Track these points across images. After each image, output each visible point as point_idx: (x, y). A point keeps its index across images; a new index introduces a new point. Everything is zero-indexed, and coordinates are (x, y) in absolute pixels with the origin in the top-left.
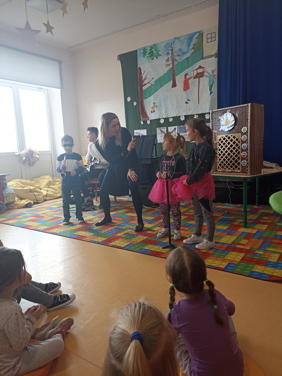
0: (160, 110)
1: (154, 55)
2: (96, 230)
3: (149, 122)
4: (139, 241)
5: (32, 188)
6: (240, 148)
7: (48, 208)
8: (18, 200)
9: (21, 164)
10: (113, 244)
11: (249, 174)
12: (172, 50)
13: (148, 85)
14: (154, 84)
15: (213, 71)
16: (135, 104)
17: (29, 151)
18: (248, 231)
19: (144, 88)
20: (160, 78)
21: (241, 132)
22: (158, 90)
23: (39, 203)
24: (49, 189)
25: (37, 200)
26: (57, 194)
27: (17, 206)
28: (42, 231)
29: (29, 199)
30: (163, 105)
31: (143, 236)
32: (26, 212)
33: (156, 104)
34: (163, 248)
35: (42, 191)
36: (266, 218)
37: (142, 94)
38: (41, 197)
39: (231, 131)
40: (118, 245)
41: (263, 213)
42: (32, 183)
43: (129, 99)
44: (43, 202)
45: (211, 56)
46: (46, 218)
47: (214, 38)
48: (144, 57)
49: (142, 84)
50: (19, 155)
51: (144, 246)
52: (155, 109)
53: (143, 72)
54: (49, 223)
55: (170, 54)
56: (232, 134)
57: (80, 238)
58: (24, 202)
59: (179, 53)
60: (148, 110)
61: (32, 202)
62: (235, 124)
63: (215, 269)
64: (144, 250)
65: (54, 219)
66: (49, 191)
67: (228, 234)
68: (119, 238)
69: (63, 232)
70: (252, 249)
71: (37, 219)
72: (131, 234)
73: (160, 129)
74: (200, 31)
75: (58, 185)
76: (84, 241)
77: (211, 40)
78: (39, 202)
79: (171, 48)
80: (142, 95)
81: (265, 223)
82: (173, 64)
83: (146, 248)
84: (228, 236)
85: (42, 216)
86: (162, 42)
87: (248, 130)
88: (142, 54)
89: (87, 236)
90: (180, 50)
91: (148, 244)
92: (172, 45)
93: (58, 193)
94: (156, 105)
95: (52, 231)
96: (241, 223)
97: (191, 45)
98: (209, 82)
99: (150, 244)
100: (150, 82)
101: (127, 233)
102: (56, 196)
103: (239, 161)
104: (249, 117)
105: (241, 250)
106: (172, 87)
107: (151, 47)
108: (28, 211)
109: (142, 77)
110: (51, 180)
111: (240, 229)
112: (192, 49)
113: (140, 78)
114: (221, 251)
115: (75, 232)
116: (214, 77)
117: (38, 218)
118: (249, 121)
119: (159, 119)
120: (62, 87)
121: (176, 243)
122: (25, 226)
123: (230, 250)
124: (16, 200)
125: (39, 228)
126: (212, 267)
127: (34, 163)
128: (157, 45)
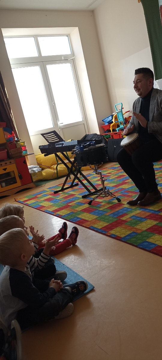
2: (102, 211)
4: (145, 229)
10: (112, 232)
28: (50, 213)
31: (152, 221)
40: (118, 234)
51: (148, 237)
54: (61, 202)
57: (81, 223)
64: (146, 244)
65: (68, 197)
68: (122, 224)
69: (69, 214)
72: (139, 217)
76: (83, 227)
83: (151, 240)
85: (59, 194)
89: (89, 220)
95: (59, 213)
101: (133, 216)
108: (50, 188)
115: (79, 214)
122: (39, 207)
125: (49, 210)
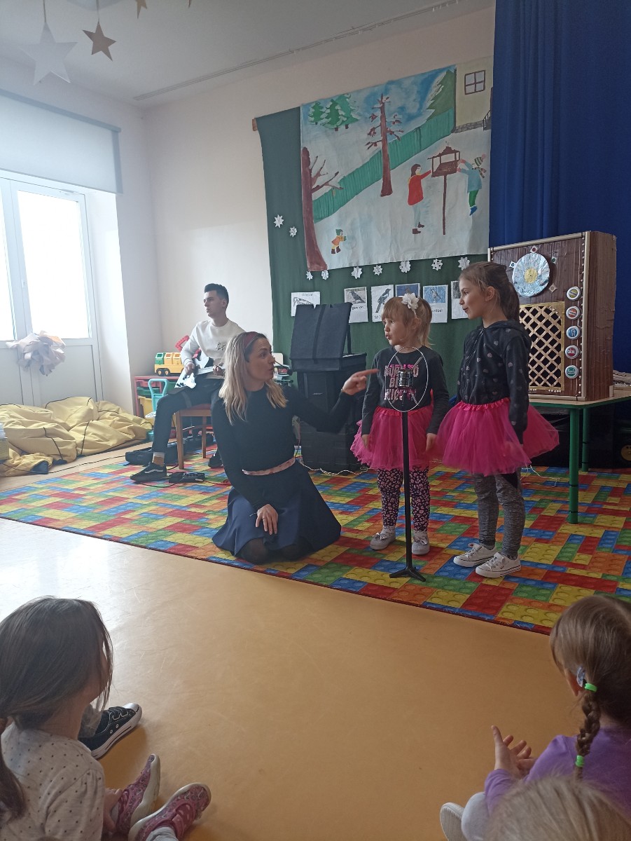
0: (352, 248)
1: (340, 121)
3: (325, 275)
4: (328, 559)
5: (48, 426)
6: (562, 336)
7: (90, 475)
8: (14, 455)
9: (21, 371)
11: (583, 397)
12: (382, 109)
13: (326, 189)
14: (339, 187)
15: (479, 161)
16: (293, 232)
17: (39, 339)
18: (584, 531)
19: (316, 195)
20: (353, 173)
21: (565, 298)
22: (348, 201)
23: (65, 463)
24: (89, 429)
25: (61, 455)
26: (108, 441)
27: (12, 469)
28: (83, 532)
29: (42, 453)
30: (358, 234)
32: (36, 486)
33: (345, 234)
34: (392, 576)
35: (72, 433)
36: (616, 500)
37: (311, 209)
38: (70, 447)
39: (541, 297)
40: (279, 568)
41: (603, 488)
42: (49, 415)
43: (279, 221)
44: (74, 460)
45: (475, 126)
46: (90, 500)
47: (482, 84)
48: (316, 124)
49: (311, 185)
50: (17, 348)
51: (344, 572)
52: (341, 245)
53: (312, 160)
54: (96, 511)
55: (378, 118)
56: (541, 305)
57: (181, 551)
58: (30, 460)
59: (401, 116)
60: (325, 248)
61: (49, 460)
62: (550, 281)
63: (533, 630)
64: (346, 582)
65: (108, 503)
66: (89, 433)
67: (538, 540)
69: (135, 535)
70: (609, 578)
71: (66, 501)
73: (353, 293)
74: (450, 67)
75: (109, 418)
76: (192, 557)
77: (475, 90)
78: (65, 459)
79: (380, 106)
80: (310, 212)
81: (616, 513)
82: (384, 141)
83: (350, 576)
84: (539, 545)
85: (78, 496)
86: (359, 91)
87: (581, 294)
88: (312, 117)
89: (197, 545)
90: (402, 109)
91: (352, 567)
92: (382, 98)
93: (111, 438)
94: (343, 236)
95: (107, 532)
96: (559, 511)
97: (427, 98)
98: (470, 186)
99: (357, 565)
100: (330, 183)
102: (106, 445)
103: (558, 367)
104: (585, 265)
105: (582, 582)
106: (382, 195)
107: (332, 101)
108: (40, 482)
109: (311, 171)
110: (92, 408)
111: (561, 528)
112: (430, 107)
113: (305, 173)
114: (534, 583)
115: (166, 536)
116: (481, 174)
117: (68, 499)
118: (584, 272)
119: (351, 269)
120: (119, 190)
121: (420, 563)
122: (40, 520)
123: (556, 580)
124: (11, 455)
125: (74, 526)
126: (525, 625)
127: (51, 367)
128: (348, 96)
